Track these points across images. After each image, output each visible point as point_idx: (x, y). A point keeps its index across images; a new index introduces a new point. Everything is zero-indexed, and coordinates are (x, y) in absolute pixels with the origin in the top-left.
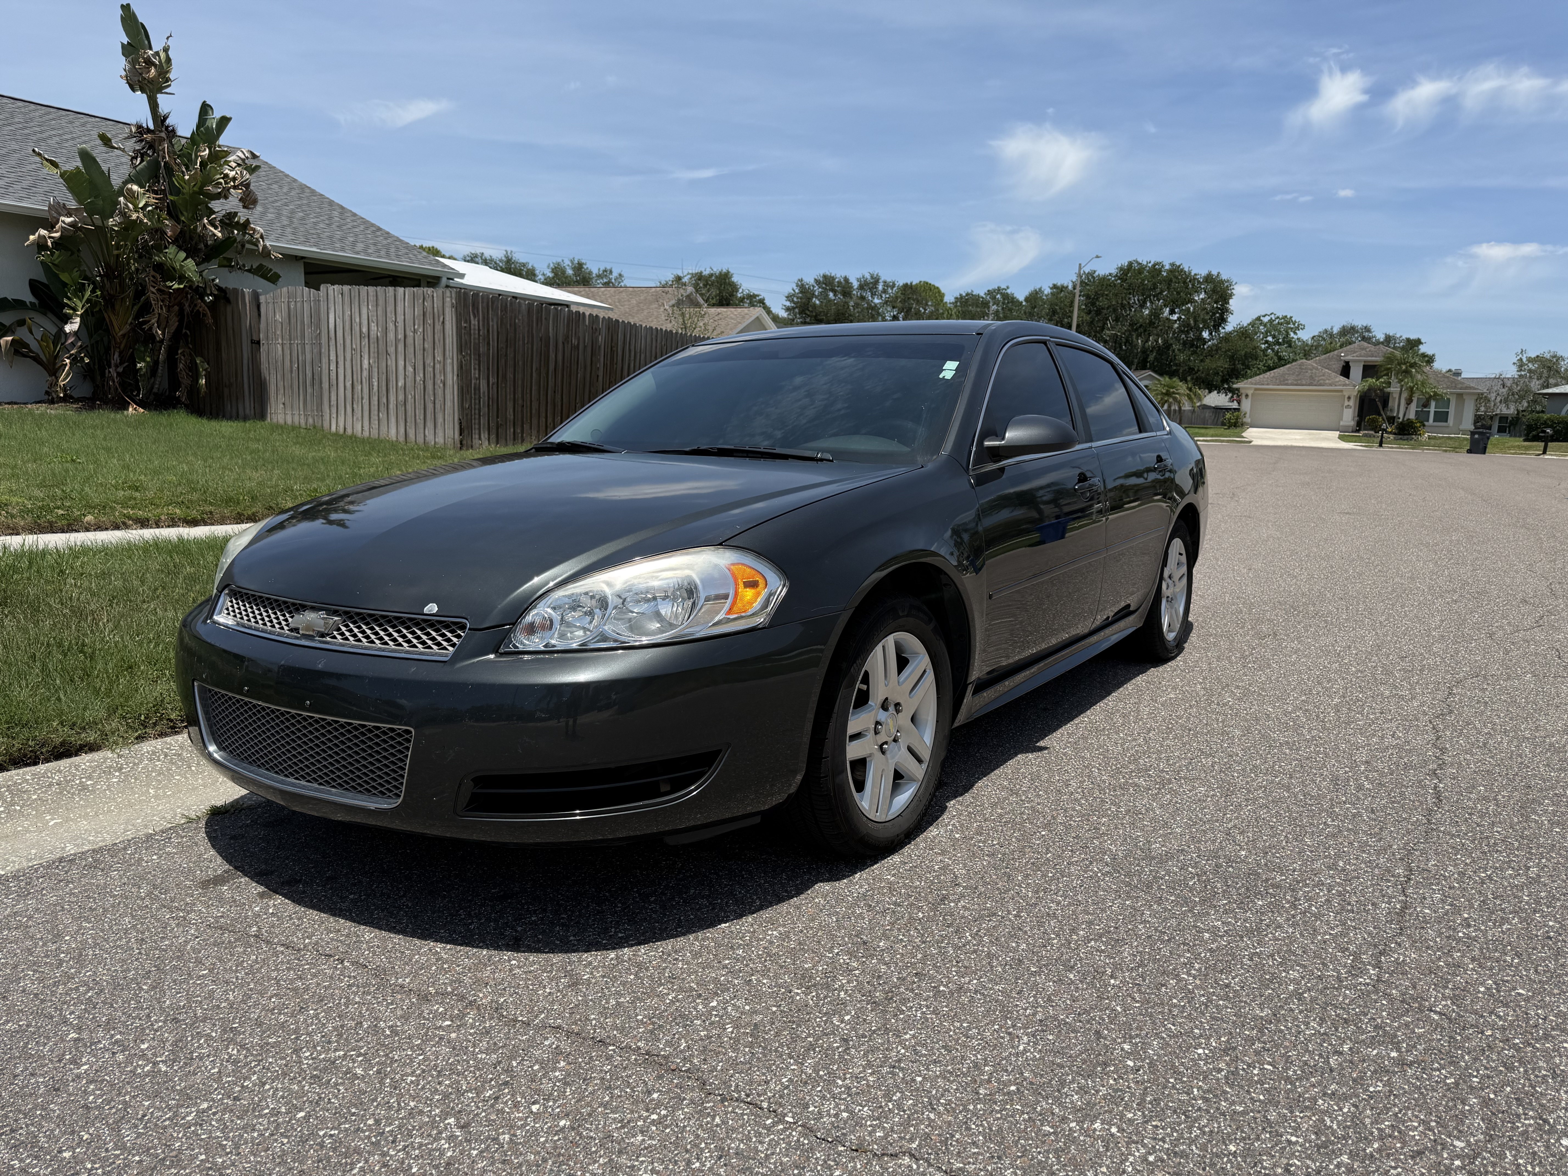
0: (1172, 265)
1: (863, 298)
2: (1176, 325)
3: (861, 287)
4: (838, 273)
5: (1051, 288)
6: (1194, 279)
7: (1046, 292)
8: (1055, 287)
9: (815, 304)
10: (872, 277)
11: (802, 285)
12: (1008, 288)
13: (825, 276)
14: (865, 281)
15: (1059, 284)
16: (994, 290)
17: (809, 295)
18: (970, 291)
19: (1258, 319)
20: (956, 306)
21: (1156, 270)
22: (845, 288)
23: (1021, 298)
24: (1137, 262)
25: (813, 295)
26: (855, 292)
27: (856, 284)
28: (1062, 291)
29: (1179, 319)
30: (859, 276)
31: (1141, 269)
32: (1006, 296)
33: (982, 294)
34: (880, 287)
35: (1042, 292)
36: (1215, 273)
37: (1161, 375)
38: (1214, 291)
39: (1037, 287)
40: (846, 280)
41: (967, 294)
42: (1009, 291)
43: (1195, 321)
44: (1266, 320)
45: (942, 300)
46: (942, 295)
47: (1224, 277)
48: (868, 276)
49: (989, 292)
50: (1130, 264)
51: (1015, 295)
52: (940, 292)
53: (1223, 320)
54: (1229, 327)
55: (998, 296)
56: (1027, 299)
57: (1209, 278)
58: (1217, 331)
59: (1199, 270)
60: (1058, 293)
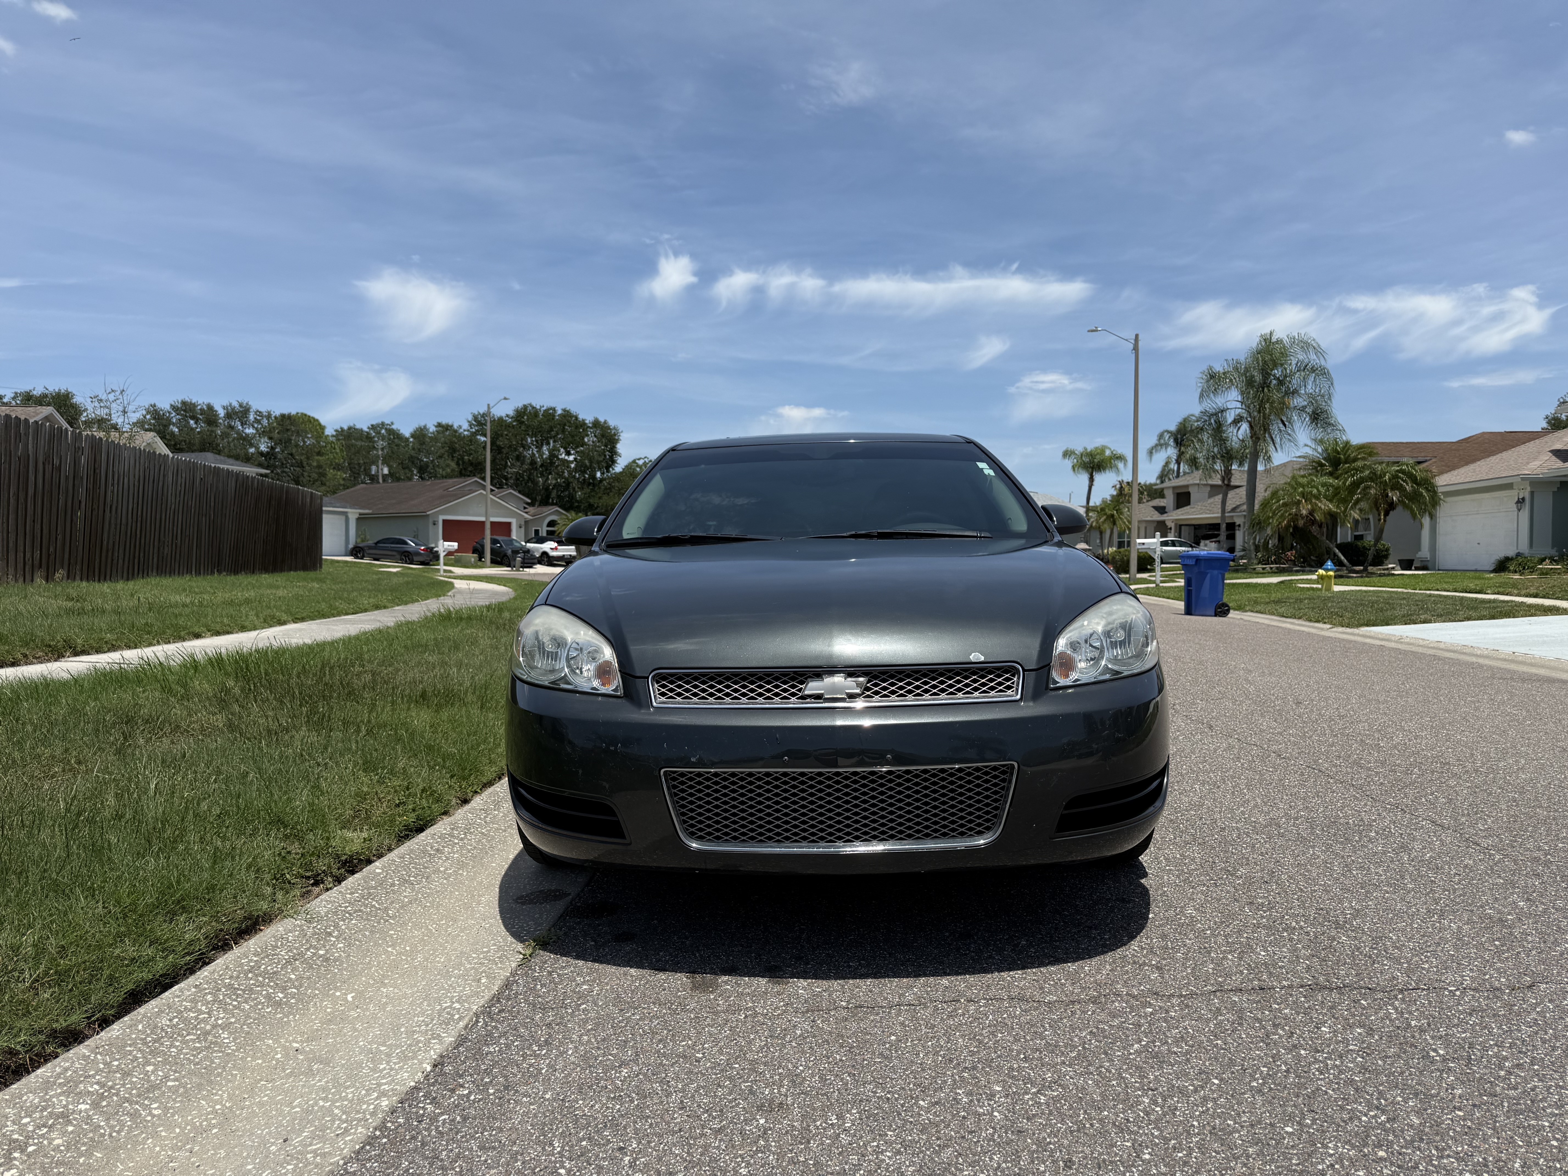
0: (564, 410)
1: (232, 427)
2: (573, 466)
3: (229, 416)
4: (200, 399)
5: (436, 427)
6: (583, 424)
7: (431, 430)
8: (439, 425)
9: (173, 433)
10: (241, 406)
11: (156, 410)
12: (392, 423)
13: (184, 403)
14: (233, 409)
15: (444, 423)
16: (378, 425)
17: (164, 422)
18: (352, 425)
19: (634, 461)
20: (338, 440)
21: (550, 414)
22: (209, 416)
23: (407, 435)
24: (530, 405)
25: (169, 422)
26: (221, 421)
27: (222, 413)
28: (447, 429)
29: (575, 459)
30: (226, 403)
31: (535, 413)
32: (391, 432)
33: (365, 429)
34: (252, 417)
35: (428, 430)
36: (602, 420)
37: (567, 510)
38: (603, 436)
39: (422, 424)
40: (210, 408)
41: (350, 428)
42: (394, 427)
43: (591, 462)
44: (641, 462)
45: (323, 433)
46: (323, 428)
47: (612, 423)
48: (235, 404)
49: (373, 427)
50: (525, 407)
51: (401, 432)
52: (320, 424)
53: (613, 462)
54: (618, 468)
55: (383, 431)
56: (412, 436)
57: (596, 424)
58: (608, 471)
59: (587, 416)
60: (443, 432)
